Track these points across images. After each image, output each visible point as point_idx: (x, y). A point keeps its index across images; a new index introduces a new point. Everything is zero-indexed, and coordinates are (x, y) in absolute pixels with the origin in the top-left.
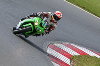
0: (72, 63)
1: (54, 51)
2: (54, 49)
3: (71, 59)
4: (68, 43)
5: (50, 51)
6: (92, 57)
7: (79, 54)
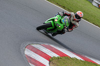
0: (51, 65)
1: (32, 52)
2: (31, 50)
3: (50, 61)
4: (47, 44)
5: (28, 52)
6: (72, 59)
7: (58, 56)
